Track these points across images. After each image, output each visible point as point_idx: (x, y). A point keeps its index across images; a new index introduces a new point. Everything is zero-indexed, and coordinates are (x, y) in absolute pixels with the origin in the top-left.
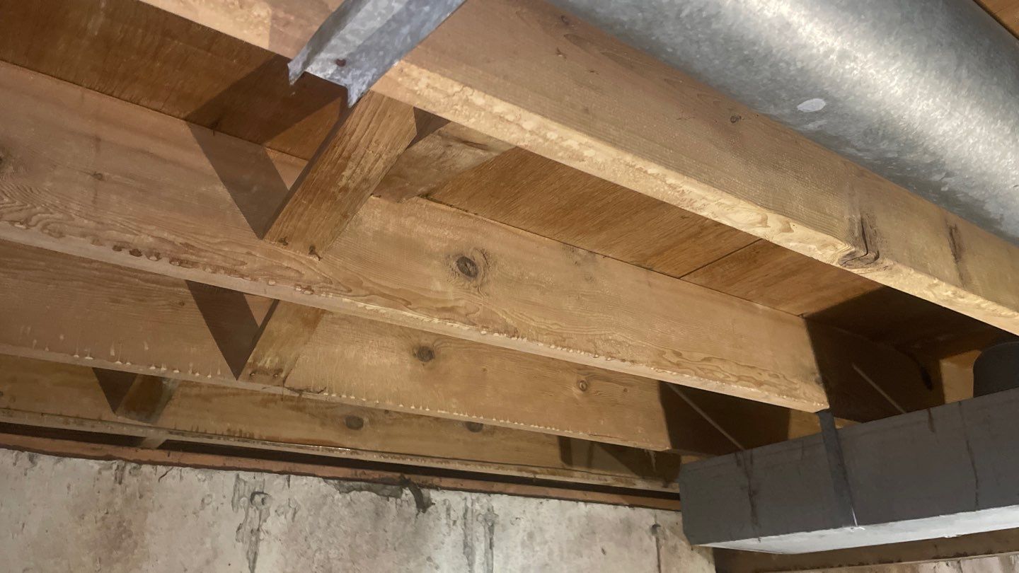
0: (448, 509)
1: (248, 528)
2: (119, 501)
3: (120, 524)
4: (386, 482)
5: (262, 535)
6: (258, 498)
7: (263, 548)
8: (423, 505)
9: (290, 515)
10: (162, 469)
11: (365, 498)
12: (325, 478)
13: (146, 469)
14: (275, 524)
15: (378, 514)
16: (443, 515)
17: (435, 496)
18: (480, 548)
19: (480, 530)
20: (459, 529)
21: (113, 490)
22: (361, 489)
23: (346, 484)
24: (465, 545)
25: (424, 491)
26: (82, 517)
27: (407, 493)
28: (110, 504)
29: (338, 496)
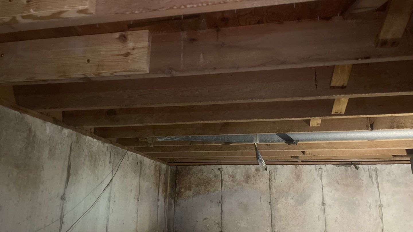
0: (364, 169)
1: (319, 175)
2: (297, 171)
3: (298, 175)
4: (347, 164)
5: (322, 176)
6: (320, 169)
7: (323, 178)
8: (357, 168)
9: (327, 172)
10: (302, 166)
11: (343, 168)
12: (333, 164)
13: (300, 166)
14: (324, 174)
15: (346, 171)
16: (363, 170)
17: (359, 166)
18: (374, 177)
19: (373, 173)
20: (368, 172)
21: (296, 170)
22: (341, 166)
23: (338, 165)
24: (370, 176)
25: (357, 165)
26: (292, 174)
27: (353, 166)
28: (296, 172)
29: (336, 168)
